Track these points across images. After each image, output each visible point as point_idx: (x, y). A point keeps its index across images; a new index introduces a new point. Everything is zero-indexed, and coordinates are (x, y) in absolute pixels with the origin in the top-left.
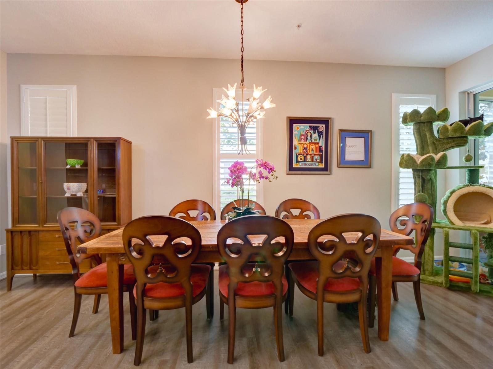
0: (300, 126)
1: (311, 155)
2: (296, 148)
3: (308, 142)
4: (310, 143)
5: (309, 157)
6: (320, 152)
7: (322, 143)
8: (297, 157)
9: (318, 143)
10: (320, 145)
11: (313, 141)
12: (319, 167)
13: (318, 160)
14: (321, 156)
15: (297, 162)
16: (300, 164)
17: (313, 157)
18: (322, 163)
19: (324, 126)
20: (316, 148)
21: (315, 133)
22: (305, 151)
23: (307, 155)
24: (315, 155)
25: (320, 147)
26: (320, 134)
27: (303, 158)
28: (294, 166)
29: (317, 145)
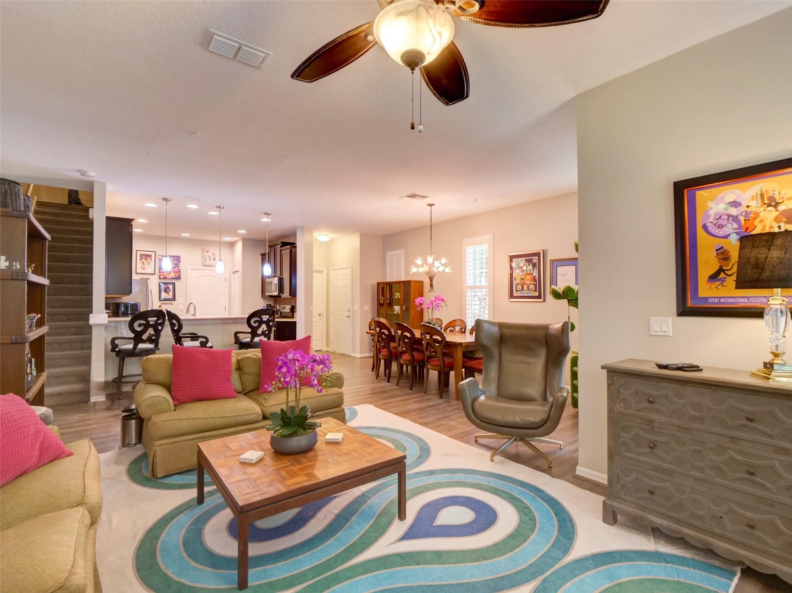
0: (518, 260)
1: (527, 284)
2: (515, 279)
3: (524, 273)
4: (526, 274)
5: (525, 286)
6: (534, 281)
7: (536, 273)
8: (516, 286)
9: (532, 274)
10: (534, 275)
11: (528, 272)
12: (534, 295)
13: (533, 289)
14: (535, 285)
15: (517, 291)
16: (519, 292)
17: (529, 286)
18: (536, 291)
19: (537, 257)
20: (531, 278)
21: (530, 265)
22: (522, 281)
23: (524, 284)
24: (530, 284)
25: (534, 277)
26: (534, 265)
27: (521, 287)
28: (514, 295)
29: (532, 276)
